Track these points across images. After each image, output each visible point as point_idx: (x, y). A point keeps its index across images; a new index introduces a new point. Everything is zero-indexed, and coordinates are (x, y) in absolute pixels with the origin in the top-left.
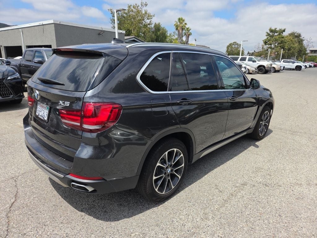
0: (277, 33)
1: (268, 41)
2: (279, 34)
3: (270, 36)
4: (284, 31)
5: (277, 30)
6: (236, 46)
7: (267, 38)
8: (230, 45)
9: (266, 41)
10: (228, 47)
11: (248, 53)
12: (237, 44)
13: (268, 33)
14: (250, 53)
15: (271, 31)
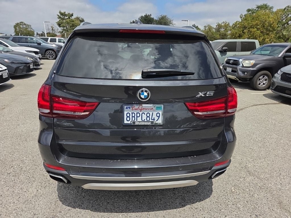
0: (66, 16)
1: (61, 24)
2: (69, 18)
3: (62, 19)
4: (72, 15)
5: (66, 13)
6: (24, 26)
7: (60, 21)
8: (17, 24)
9: (59, 23)
10: (15, 27)
11: (37, 34)
12: (25, 24)
13: (59, 16)
14: (39, 34)
15: (62, 14)
